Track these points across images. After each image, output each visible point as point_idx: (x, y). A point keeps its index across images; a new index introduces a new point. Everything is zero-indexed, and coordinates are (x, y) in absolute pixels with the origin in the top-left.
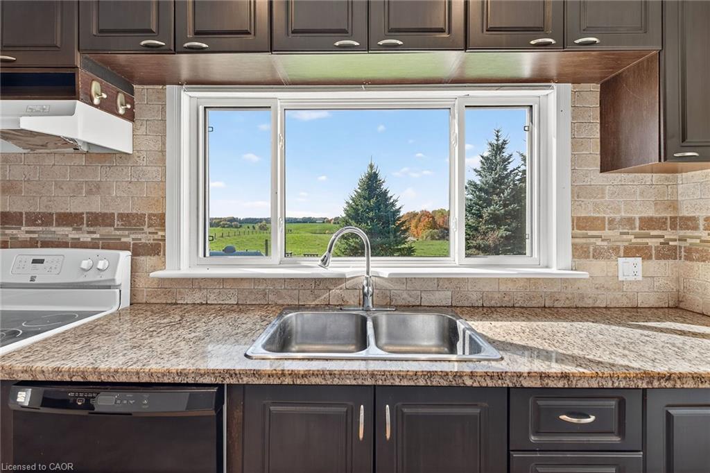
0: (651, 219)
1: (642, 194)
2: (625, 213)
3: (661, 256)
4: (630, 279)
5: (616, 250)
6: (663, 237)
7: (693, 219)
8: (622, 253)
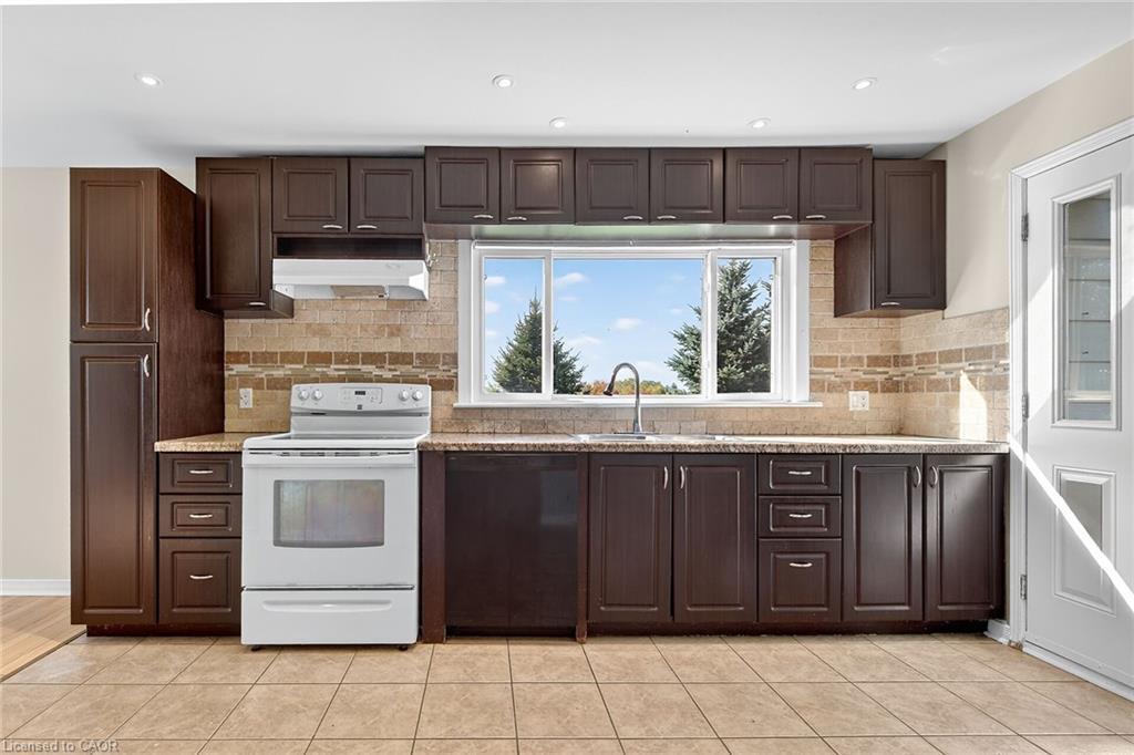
0: (877, 358)
1: (870, 335)
2: (856, 352)
3: (886, 390)
4: (859, 409)
5: (847, 384)
6: (887, 373)
7: (909, 356)
8: (852, 387)
